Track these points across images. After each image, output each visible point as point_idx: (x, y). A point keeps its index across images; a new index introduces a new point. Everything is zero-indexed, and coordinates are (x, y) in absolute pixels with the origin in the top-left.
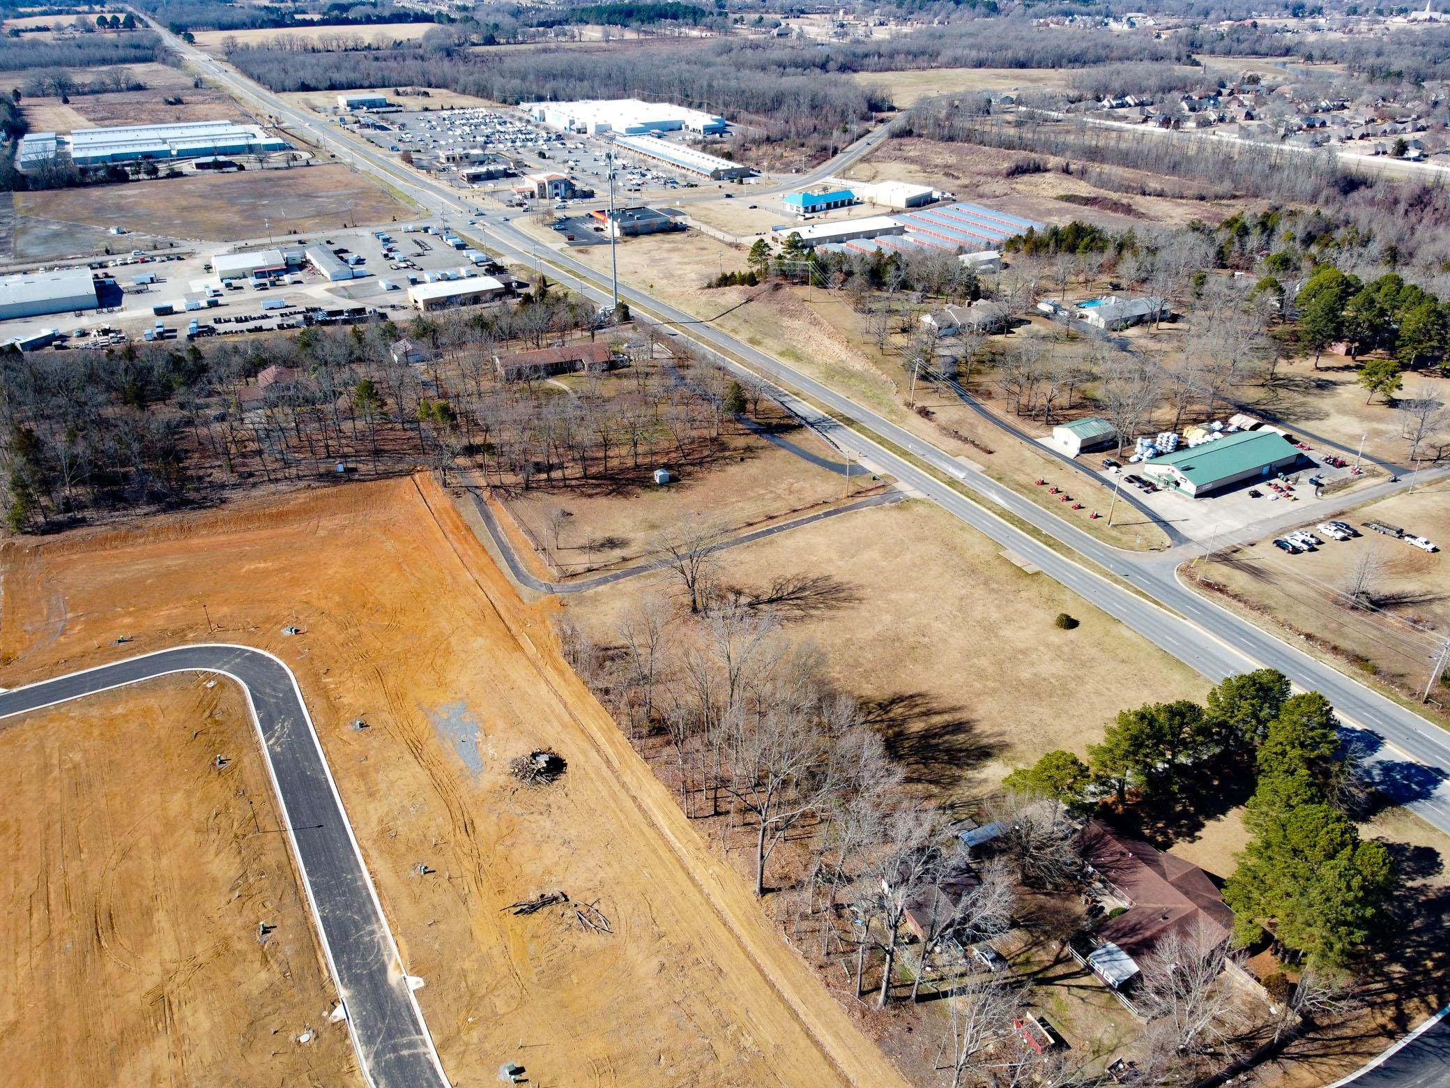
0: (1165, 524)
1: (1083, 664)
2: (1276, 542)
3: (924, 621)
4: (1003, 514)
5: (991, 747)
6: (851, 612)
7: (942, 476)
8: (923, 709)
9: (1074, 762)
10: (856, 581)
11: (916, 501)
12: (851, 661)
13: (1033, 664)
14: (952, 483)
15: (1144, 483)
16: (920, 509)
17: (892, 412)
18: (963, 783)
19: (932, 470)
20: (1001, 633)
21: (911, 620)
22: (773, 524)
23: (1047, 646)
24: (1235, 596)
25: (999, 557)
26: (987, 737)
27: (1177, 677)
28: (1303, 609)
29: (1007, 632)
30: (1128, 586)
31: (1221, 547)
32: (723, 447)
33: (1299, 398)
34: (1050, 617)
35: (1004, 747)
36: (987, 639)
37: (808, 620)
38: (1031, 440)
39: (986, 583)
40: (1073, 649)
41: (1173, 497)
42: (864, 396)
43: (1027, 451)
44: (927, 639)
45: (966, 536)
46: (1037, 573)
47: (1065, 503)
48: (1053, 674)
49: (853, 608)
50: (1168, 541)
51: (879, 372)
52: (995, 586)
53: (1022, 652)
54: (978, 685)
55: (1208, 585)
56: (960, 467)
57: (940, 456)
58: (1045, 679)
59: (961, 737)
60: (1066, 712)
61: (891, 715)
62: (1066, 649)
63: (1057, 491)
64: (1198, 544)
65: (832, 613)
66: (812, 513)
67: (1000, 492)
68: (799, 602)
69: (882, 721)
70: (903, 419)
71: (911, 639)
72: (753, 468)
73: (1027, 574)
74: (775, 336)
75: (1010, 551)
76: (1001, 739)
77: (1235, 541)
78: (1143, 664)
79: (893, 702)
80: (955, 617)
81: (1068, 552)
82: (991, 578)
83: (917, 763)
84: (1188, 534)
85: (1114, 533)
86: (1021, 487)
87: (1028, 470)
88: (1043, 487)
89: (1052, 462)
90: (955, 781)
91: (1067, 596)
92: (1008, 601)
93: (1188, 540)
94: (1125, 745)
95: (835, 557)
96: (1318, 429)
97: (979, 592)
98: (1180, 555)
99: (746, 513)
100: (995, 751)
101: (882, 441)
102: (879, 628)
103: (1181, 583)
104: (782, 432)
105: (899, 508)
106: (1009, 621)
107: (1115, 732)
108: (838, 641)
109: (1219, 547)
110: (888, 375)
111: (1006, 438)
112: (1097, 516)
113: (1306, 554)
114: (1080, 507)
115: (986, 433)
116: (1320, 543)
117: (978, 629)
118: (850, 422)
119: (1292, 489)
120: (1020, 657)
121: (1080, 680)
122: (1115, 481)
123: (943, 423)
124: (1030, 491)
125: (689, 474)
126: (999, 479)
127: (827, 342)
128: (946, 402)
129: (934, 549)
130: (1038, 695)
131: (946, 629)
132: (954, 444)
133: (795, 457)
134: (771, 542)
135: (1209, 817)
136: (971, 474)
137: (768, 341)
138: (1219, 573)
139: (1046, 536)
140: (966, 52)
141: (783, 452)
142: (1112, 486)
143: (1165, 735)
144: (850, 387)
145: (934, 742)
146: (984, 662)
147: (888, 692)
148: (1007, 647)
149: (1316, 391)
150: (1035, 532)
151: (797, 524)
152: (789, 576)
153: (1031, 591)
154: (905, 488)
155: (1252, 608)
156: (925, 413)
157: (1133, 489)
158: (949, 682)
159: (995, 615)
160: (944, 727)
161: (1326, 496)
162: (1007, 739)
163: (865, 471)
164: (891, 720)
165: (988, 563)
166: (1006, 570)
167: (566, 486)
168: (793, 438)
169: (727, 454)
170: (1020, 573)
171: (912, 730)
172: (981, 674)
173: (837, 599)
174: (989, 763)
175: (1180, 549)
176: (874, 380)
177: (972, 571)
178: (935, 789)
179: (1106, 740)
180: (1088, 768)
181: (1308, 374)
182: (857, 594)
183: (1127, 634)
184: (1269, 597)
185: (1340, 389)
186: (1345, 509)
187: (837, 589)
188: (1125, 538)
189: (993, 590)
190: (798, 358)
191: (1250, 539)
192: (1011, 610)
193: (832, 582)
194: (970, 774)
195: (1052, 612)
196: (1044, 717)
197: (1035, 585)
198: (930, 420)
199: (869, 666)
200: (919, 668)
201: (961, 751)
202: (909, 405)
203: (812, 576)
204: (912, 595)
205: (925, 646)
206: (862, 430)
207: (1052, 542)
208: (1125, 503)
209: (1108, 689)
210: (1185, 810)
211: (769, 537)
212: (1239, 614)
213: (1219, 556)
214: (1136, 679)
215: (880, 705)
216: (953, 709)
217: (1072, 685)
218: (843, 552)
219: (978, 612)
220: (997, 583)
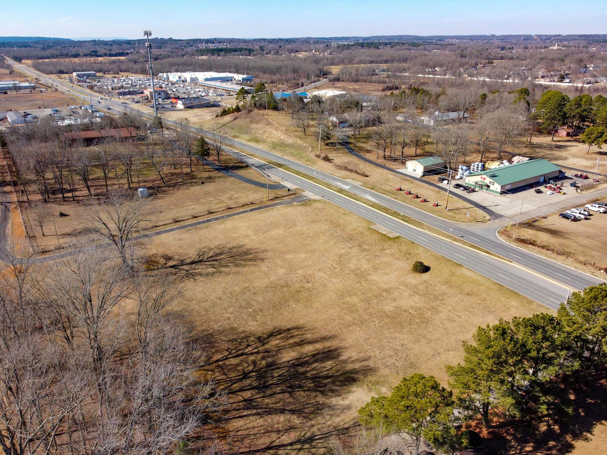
0: (484, 208)
1: (436, 298)
2: (561, 215)
3: (310, 272)
4: (373, 205)
5: (355, 371)
6: (254, 269)
7: (334, 188)
8: (296, 340)
9: (435, 387)
10: (262, 247)
11: (315, 201)
12: (244, 304)
13: (395, 300)
14: (341, 191)
15: (466, 188)
16: (318, 205)
17: (308, 160)
18: (326, 411)
19: (329, 186)
20: (370, 278)
21: (300, 272)
22: (212, 217)
23: (406, 286)
24: (543, 247)
25: (370, 229)
26: (353, 362)
27: (514, 303)
28: (594, 253)
29: (374, 277)
30: (464, 243)
31: (524, 219)
32: (193, 177)
33: (549, 152)
34: (408, 265)
35: (367, 371)
36: (358, 282)
37: (217, 275)
38: (393, 171)
39: (360, 246)
40: (427, 287)
41: (486, 194)
42: (293, 155)
43: (390, 175)
44: (310, 285)
45: (348, 218)
46: (398, 237)
47: (416, 200)
48: (411, 307)
49: (256, 265)
50: (488, 217)
51: (302, 142)
52: (367, 247)
53: (386, 290)
54: (348, 318)
55: (523, 241)
56: (347, 184)
57: (334, 179)
58: (405, 311)
59: (329, 364)
60: (425, 337)
61: (267, 346)
62: (421, 287)
63: (410, 193)
64: (508, 218)
65: (237, 269)
66: (242, 210)
67: (372, 195)
68: (214, 263)
69: (258, 352)
70: (314, 163)
71: (297, 285)
72: (209, 187)
73: (390, 238)
74: (247, 133)
75: (378, 225)
76: (365, 363)
77: (534, 216)
78: (484, 295)
79: (271, 335)
80: (334, 268)
81: (419, 224)
82: (364, 242)
83: (283, 392)
84: (501, 213)
85: (450, 214)
86: (386, 192)
87: (391, 184)
88: (401, 192)
89: (407, 180)
90: (318, 409)
91: (420, 251)
92: (376, 256)
93: (501, 216)
94: (489, 363)
95: (250, 232)
96: (564, 164)
97: (355, 251)
98: (497, 224)
99: (196, 211)
100: (361, 377)
101: (298, 173)
102: (273, 278)
103: (502, 240)
104: (234, 169)
105: (304, 205)
106: (376, 269)
107: (476, 351)
108: (237, 289)
109: (525, 219)
110: (307, 143)
111: (377, 170)
112: (437, 205)
113: (583, 221)
114: (425, 201)
115: (363, 167)
116: (590, 215)
117: (352, 276)
118: (280, 165)
119: (561, 189)
120: (384, 294)
121: (435, 310)
122: (447, 187)
123: (339, 164)
124: (392, 194)
125: (164, 191)
126: (372, 189)
127: (274, 132)
128: (341, 155)
129: (324, 227)
130: (400, 323)
131: (327, 277)
132: (344, 173)
133: (239, 181)
134: (207, 227)
135: (577, 436)
136: (354, 187)
137: (243, 136)
138: (527, 233)
139: (403, 216)
140: (365, 58)
141: (233, 179)
142: (445, 190)
143: (529, 351)
144: (285, 151)
145: (301, 370)
146: (355, 300)
147: (270, 327)
148: (374, 288)
149: (556, 149)
150: (396, 214)
151: (228, 216)
152: (212, 246)
153: (394, 249)
154: (308, 194)
155: (558, 254)
156: (327, 159)
157: (459, 191)
158: (324, 316)
159: (365, 266)
160: (314, 356)
161: (582, 192)
162: (371, 363)
163: (283, 187)
164: (267, 351)
165: (362, 233)
166: (375, 236)
167: (74, 200)
168: (241, 172)
169: (194, 181)
170: (385, 238)
171: (284, 360)
172: (351, 309)
173: (245, 260)
174: (354, 389)
175: (497, 221)
176: (299, 147)
177: (351, 238)
178: (296, 420)
179: (467, 360)
180: (451, 394)
181: (549, 143)
182: (261, 255)
183: (469, 274)
184: (569, 247)
185: (569, 148)
186: (599, 198)
187: (246, 253)
188: (458, 216)
189: (365, 249)
190: (257, 141)
191: (542, 215)
192: (378, 262)
193: (244, 249)
194: (334, 401)
195: (409, 261)
196: (405, 342)
197: (396, 245)
198: (331, 162)
199: (257, 307)
200: (299, 307)
201: (327, 377)
202: (318, 156)
203: (229, 246)
204: (303, 255)
205: (309, 290)
206: (288, 169)
207: (407, 219)
208: (455, 198)
209: (459, 317)
210: (550, 430)
211: (206, 224)
212: (551, 258)
213: (525, 224)
214: (481, 307)
215: (259, 338)
216: (324, 339)
217: (428, 314)
218: (257, 231)
219: (352, 265)
220: (368, 245)
